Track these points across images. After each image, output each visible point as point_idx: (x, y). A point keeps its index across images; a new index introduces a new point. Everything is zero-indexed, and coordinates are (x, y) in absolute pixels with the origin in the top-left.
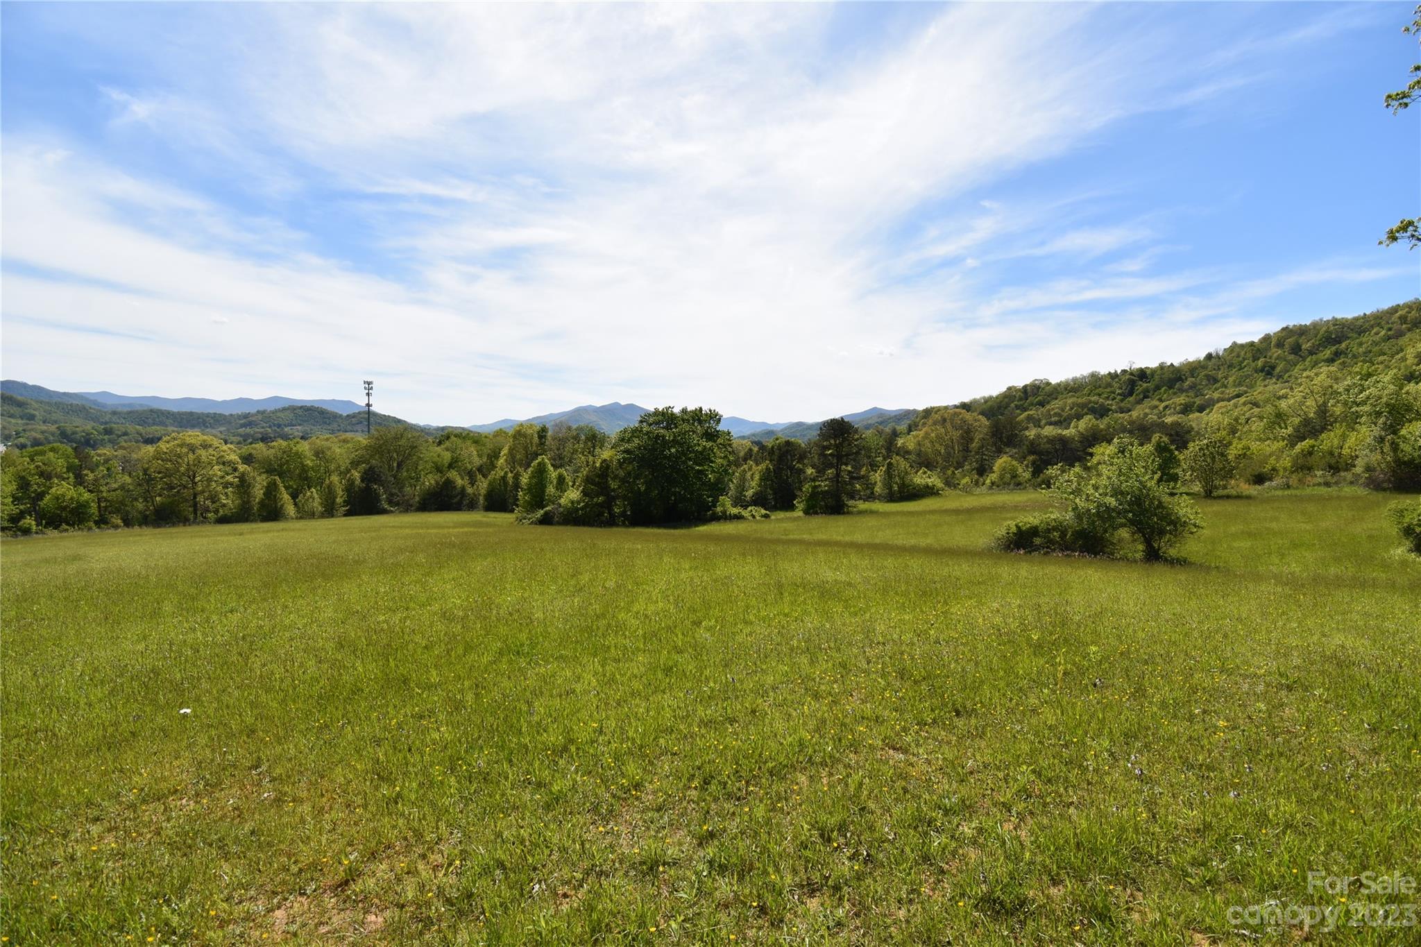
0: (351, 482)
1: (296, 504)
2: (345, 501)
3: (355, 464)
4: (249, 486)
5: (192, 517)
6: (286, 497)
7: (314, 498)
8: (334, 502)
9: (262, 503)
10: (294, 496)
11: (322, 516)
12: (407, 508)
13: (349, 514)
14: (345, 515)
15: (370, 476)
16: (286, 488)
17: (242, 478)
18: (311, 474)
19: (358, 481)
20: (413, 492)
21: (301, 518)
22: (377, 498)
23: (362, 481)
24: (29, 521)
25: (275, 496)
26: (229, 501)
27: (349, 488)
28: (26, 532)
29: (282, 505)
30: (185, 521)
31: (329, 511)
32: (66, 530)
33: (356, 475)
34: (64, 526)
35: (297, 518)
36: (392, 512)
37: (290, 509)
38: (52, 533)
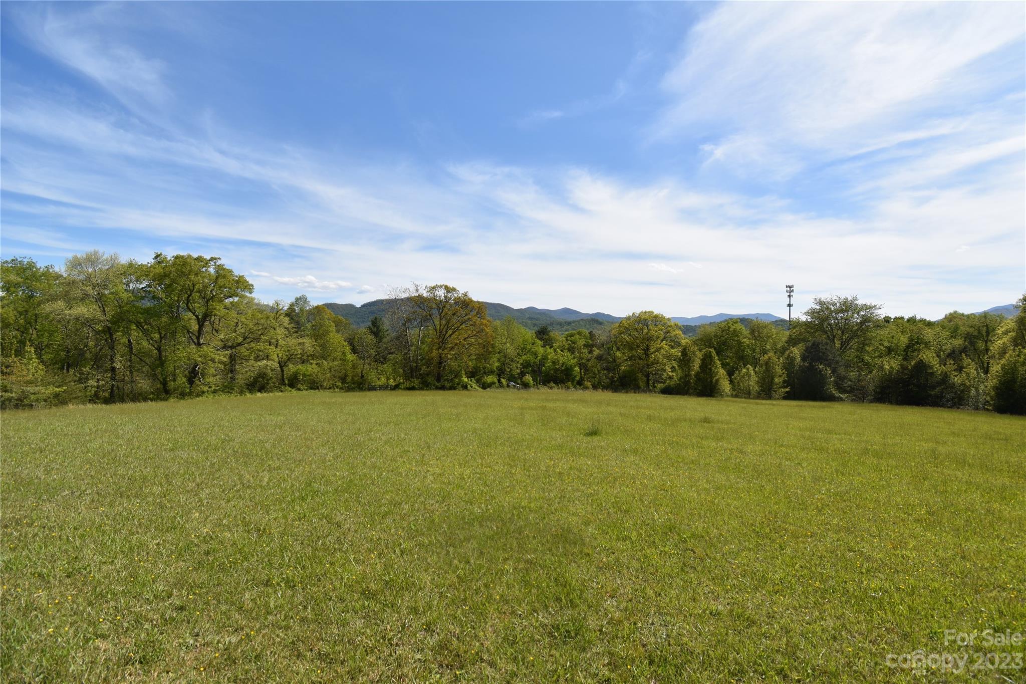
0: (791, 361)
1: (731, 382)
2: (784, 382)
3: (792, 342)
4: (689, 360)
5: (642, 384)
6: (722, 372)
7: (751, 376)
8: (772, 382)
9: (697, 375)
10: (730, 374)
11: (759, 396)
12: (858, 395)
13: (788, 397)
14: (785, 398)
15: (814, 354)
16: (724, 365)
17: (684, 352)
18: (748, 352)
19: (798, 359)
20: (871, 379)
21: (736, 396)
22: (822, 381)
23: (804, 359)
24: (528, 378)
25: (710, 369)
26: (671, 373)
27: (789, 364)
28: (526, 386)
29: (717, 381)
30: (637, 389)
31: (766, 392)
32: (551, 388)
33: (796, 352)
34: (552, 384)
35: (732, 396)
36: (840, 399)
37: (725, 386)
38: (544, 390)
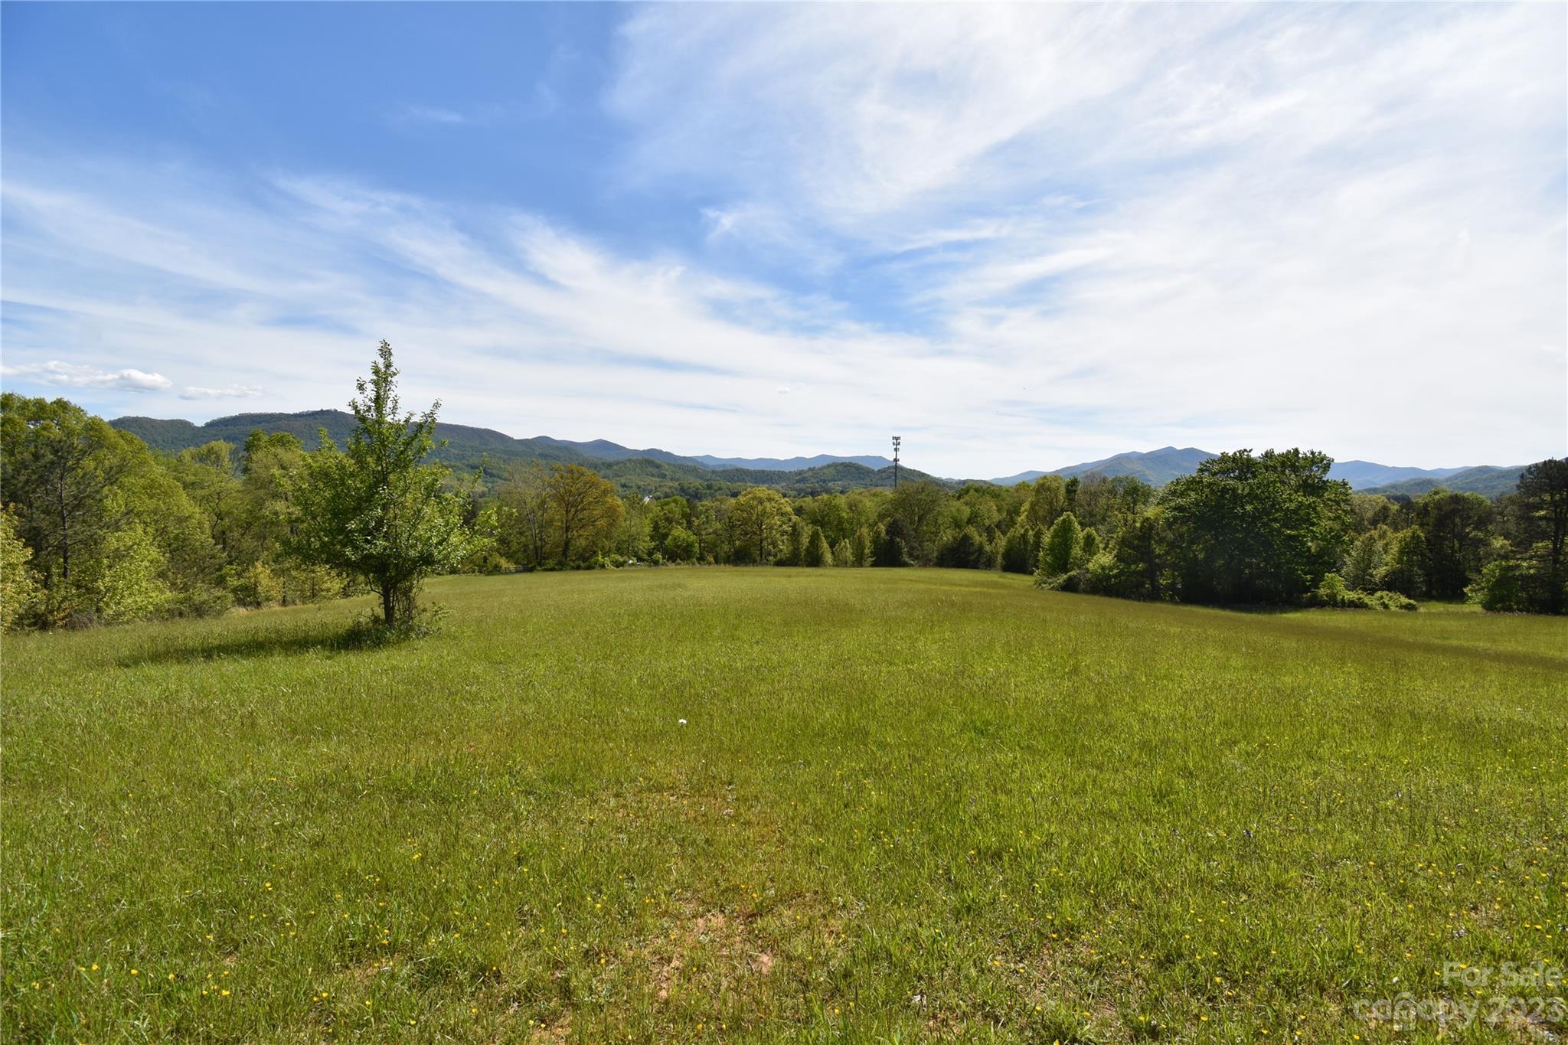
0: (878, 534)
1: (833, 553)
2: (872, 552)
3: (881, 517)
4: (799, 535)
5: (758, 559)
6: (825, 545)
7: (847, 548)
8: (862, 553)
9: (807, 550)
10: (832, 546)
11: (853, 565)
12: (925, 562)
13: (875, 565)
14: (872, 566)
15: (894, 529)
16: (826, 537)
17: (794, 527)
18: (846, 525)
19: (883, 534)
20: (932, 549)
21: (837, 566)
22: (899, 550)
23: (887, 534)
24: (659, 556)
25: (817, 544)
26: (785, 547)
27: (876, 541)
28: (656, 563)
29: (822, 553)
30: (754, 562)
31: (859, 562)
32: (679, 564)
33: (882, 528)
34: (679, 561)
35: (834, 566)
36: (912, 565)
37: (828, 557)
38: (671, 566)
